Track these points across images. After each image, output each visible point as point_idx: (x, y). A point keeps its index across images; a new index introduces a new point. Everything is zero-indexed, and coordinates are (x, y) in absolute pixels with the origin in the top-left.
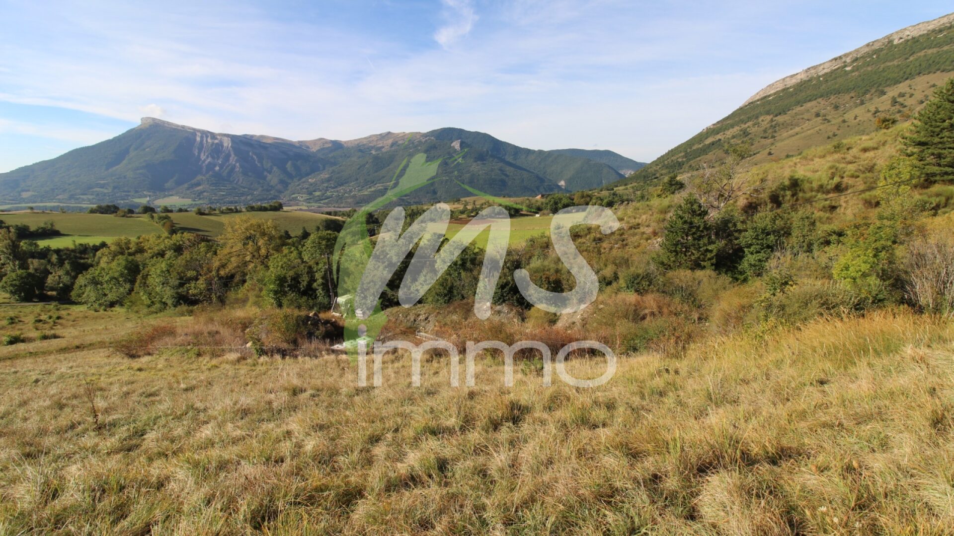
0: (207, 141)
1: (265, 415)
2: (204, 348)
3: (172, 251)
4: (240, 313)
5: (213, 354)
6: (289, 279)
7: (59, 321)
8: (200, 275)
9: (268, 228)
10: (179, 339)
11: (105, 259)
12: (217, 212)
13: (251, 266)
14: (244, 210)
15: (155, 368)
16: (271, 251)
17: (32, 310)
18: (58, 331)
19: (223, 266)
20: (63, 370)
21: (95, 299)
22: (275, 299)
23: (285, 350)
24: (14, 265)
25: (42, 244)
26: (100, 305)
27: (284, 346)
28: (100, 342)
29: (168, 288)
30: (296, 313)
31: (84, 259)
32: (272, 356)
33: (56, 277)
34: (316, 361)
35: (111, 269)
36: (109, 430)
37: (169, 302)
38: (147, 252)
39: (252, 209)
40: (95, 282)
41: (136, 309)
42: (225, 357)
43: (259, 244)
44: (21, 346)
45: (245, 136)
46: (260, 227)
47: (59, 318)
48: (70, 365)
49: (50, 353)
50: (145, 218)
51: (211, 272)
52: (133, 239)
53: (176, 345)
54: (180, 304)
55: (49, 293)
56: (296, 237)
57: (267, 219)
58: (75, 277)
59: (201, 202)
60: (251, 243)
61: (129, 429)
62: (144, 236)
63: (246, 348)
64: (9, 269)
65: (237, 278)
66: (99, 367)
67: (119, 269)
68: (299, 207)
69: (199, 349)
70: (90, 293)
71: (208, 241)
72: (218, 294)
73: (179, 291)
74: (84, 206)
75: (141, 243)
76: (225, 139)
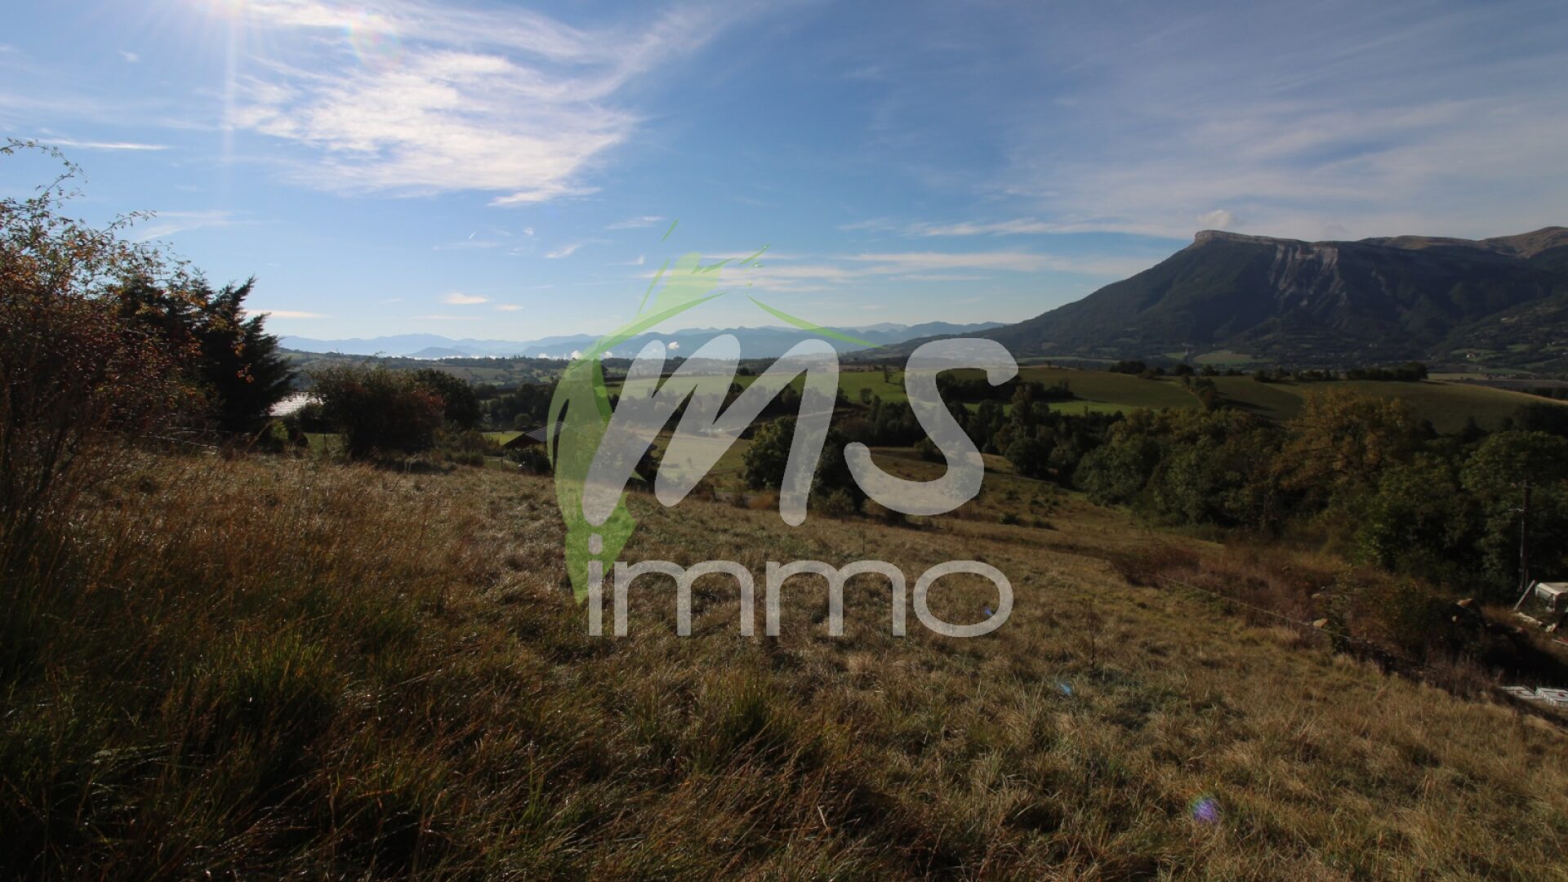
0: (1293, 257)
1: (1349, 775)
2: (1238, 603)
3: (1209, 436)
4: (1306, 560)
5: (1252, 619)
6: (1419, 519)
7: (1055, 508)
8: (1247, 480)
9: (1390, 414)
10: (1202, 576)
11: (1117, 437)
12: (1292, 378)
13: (1341, 480)
14: (1342, 376)
15: (1162, 610)
16: (1389, 459)
17: (1030, 488)
18: (1054, 522)
19: (1288, 472)
20: (1054, 573)
21: (1097, 488)
22: (1382, 552)
23: (1393, 659)
24: (1023, 430)
25: (1054, 407)
26: (1102, 497)
27: (1390, 648)
28: (1096, 548)
29: (1194, 492)
30: (1430, 592)
31: (1093, 432)
32: (1363, 660)
33: (1061, 451)
34: (1463, 707)
35: (1123, 451)
36: (1105, 683)
37: (1192, 514)
38: (1172, 432)
39: (1357, 375)
40: (1101, 466)
41: (1144, 513)
42: (1271, 630)
43: (1366, 442)
44: (1015, 529)
45: (1368, 243)
46: (1373, 411)
47: (1055, 503)
48: (1062, 569)
49: (1041, 546)
50: (1176, 383)
51: (1266, 478)
52: (1157, 412)
53: (1195, 584)
54: (1208, 521)
55: (1051, 470)
56: (1449, 436)
57: (1390, 398)
58: (1080, 456)
59: (1265, 360)
60: (1348, 439)
61: (1128, 694)
62: (1172, 409)
63: (1312, 628)
64: (1017, 434)
65: (1311, 497)
66: (1094, 584)
67: (1133, 452)
68: (1465, 376)
69: (1230, 602)
70: (1093, 479)
71: (1270, 426)
72: (1271, 518)
73: (1210, 500)
74: (1104, 361)
75: (1167, 418)
76: (1329, 250)
